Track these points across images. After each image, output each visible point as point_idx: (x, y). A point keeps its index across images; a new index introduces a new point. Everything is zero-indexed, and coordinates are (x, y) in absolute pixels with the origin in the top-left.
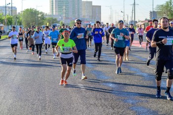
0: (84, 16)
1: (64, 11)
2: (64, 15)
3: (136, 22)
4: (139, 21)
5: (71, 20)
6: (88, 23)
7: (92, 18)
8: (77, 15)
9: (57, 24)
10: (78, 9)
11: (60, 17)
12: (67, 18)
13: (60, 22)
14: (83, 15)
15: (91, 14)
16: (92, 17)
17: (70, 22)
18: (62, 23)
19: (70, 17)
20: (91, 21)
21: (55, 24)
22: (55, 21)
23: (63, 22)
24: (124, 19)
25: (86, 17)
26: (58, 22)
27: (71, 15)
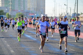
0: (29, 9)
1: (10, 3)
2: (10, 7)
3: (79, 15)
4: (81, 14)
5: (17, 12)
6: (33, 15)
7: (37, 11)
8: (22, 7)
9: (4, 16)
10: (24, 2)
11: (6, 9)
12: (13, 10)
13: (7, 14)
14: (28, 7)
15: (36, 7)
16: (37, 9)
17: (16, 14)
18: (8, 15)
19: (16, 9)
20: (36, 13)
21: (1, 15)
22: (1, 13)
23: (10, 14)
24: (67, 11)
25: (31, 10)
26: (5, 14)
27: (16, 7)
